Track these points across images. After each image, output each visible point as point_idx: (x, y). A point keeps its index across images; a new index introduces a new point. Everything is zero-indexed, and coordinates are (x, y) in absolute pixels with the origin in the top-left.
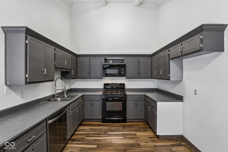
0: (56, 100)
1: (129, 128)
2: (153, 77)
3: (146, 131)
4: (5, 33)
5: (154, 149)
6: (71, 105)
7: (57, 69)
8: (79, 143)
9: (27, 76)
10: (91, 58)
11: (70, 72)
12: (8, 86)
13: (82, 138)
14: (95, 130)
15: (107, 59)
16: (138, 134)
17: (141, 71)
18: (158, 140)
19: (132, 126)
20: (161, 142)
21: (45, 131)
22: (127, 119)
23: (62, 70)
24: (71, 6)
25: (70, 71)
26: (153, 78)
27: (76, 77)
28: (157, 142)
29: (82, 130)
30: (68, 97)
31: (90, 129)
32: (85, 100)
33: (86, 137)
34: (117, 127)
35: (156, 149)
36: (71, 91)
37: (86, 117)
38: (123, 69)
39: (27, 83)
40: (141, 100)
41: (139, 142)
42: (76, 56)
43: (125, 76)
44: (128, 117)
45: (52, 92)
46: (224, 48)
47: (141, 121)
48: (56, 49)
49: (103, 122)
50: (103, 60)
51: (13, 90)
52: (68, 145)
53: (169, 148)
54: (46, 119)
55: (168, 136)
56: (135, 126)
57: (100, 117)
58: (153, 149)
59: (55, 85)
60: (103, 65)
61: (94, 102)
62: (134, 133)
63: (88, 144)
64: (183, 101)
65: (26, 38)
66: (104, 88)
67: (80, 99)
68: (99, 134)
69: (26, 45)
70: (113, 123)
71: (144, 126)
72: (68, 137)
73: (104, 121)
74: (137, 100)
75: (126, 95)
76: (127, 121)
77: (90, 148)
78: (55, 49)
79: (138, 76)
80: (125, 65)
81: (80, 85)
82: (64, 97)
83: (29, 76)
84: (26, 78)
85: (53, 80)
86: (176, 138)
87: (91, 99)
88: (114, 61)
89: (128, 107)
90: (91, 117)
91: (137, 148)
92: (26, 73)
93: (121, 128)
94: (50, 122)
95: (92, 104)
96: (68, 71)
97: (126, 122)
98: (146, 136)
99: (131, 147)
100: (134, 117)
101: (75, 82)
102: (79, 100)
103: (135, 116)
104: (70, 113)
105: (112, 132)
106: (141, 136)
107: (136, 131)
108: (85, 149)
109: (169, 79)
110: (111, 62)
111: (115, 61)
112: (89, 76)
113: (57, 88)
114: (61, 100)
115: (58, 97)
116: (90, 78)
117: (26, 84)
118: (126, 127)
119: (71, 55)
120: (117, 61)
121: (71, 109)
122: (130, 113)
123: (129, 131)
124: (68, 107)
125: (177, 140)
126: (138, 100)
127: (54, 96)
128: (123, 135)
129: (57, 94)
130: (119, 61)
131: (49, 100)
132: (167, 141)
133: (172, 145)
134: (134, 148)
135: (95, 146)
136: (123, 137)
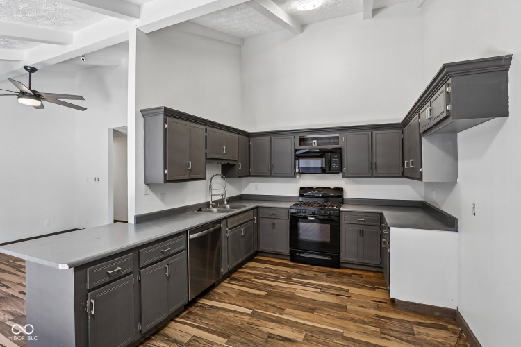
0: (210, 211)
1: (340, 277)
2: (405, 175)
3: (374, 289)
4: (144, 117)
5: (373, 320)
6: (229, 220)
7: (211, 161)
8: (241, 284)
9: (166, 172)
10: (273, 138)
11: (234, 165)
12: (147, 184)
13: (248, 279)
14: (272, 271)
15: (307, 139)
16: (353, 290)
17: (378, 160)
18: (392, 309)
19: (349, 275)
20: (398, 313)
21: (184, 247)
22: (341, 261)
23: (223, 162)
24: (240, 47)
25: (235, 163)
26: (406, 177)
27: (248, 174)
28: (387, 311)
29: (251, 268)
30: (231, 207)
31: (265, 268)
32: (261, 215)
33: (255, 278)
34: (317, 273)
35: (376, 321)
36: (241, 198)
37: (262, 248)
38: (335, 158)
39: (166, 181)
40: (371, 224)
41: (346, 303)
42: (248, 135)
43: (342, 171)
44: (344, 257)
45: (206, 197)
46: (509, 109)
47: (375, 269)
48: (209, 128)
49: (292, 260)
50: (296, 141)
51: (152, 191)
52: (223, 284)
53: (409, 326)
54: (187, 231)
55: (416, 304)
56: (355, 276)
57: (286, 250)
58: (370, 320)
59: (210, 186)
60: (296, 150)
61: (276, 221)
62: (346, 288)
63: (254, 289)
64: (458, 231)
65: (165, 122)
66: (301, 195)
67: (252, 212)
68: (278, 278)
69: (165, 130)
70: (312, 265)
71: (375, 280)
72: (224, 271)
73: (294, 258)
74: (363, 223)
75: (340, 211)
76: (342, 265)
77: (255, 294)
78: (206, 129)
79: (371, 172)
80: (340, 149)
81: (257, 189)
82: (225, 207)
83: (169, 171)
84: (165, 175)
85: (203, 179)
86: (437, 314)
87: (272, 215)
88: (320, 141)
89: (344, 237)
90: (271, 249)
91: (338, 311)
92: (165, 167)
93: (323, 276)
94: (192, 236)
95: (273, 224)
96: (232, 163)
97: (339, 267)
98: (368, 297)
99: (327, 307)
100: (356, 260)
101: (248, 184)
102: (248, 213)
103: (358, 258)
104: (226, 233)
105: (302, 278)
106: (357, 295)
107: (352, 285)
108: (246, 294)
109: (420, 179)
110: (314, 144)
111: (323, 141)
112: (271, 173)
113: (214, 192)
114: (219, 212)
115: (213, 206)
116: (271, 176)
117: (165, 183)
118: (335, 276)
119: (236, 135)
120: (328, 141)
121: (230, 227)
122: (348, 250)
123: (335, 283)
124: (224, 222)
125: (440, 318)
126: (366, 223)
127: (208, 204)
128: (321, 287)
129: (213, 202)
130: (332, 141)
131: (200, 210)
132: (414, 315)
133: (419, 324)
134: (330, 310)
135: (264, 293)
136: (319, 290)
